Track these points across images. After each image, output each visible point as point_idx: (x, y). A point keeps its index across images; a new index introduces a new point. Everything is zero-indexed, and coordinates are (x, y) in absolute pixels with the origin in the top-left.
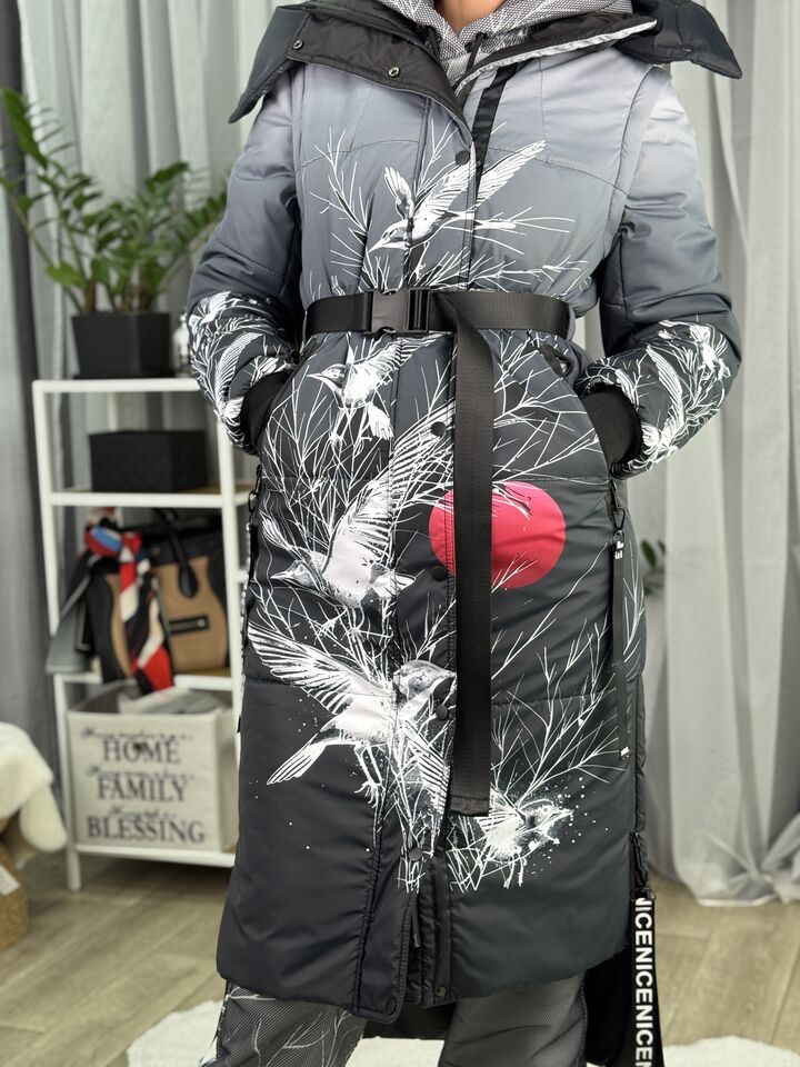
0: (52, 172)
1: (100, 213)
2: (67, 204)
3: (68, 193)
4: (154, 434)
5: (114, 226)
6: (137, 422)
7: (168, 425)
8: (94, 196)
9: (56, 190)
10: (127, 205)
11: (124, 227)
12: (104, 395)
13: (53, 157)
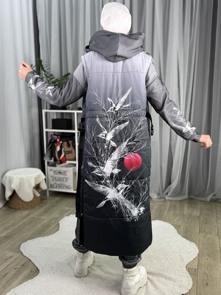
0: (46, 73)
1: (54, 81)
2: (49, 79)
3: (49, 77)
4: (62, 119)
5: (57, 83)
6: (59, 117)
7: (65, 118)
8: (53, 78)
9: (47, 77)
10: (59, 79)
11: (59, 83)
12: (53, 113)
13: (46, 71)
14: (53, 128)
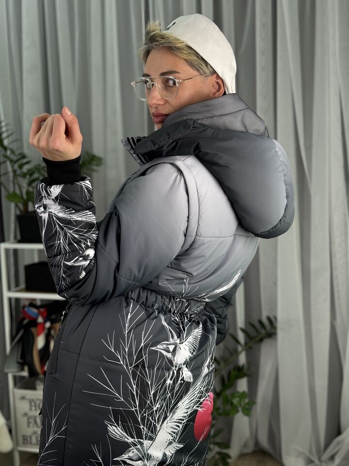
0: (9, 153)
1: (30, 170)
2: (16, 166)
3: (16, 162)
5: (36, 176)
9: (11, 161)
10: (40, 167)
13: (10, 146)
14: (29, 289)
